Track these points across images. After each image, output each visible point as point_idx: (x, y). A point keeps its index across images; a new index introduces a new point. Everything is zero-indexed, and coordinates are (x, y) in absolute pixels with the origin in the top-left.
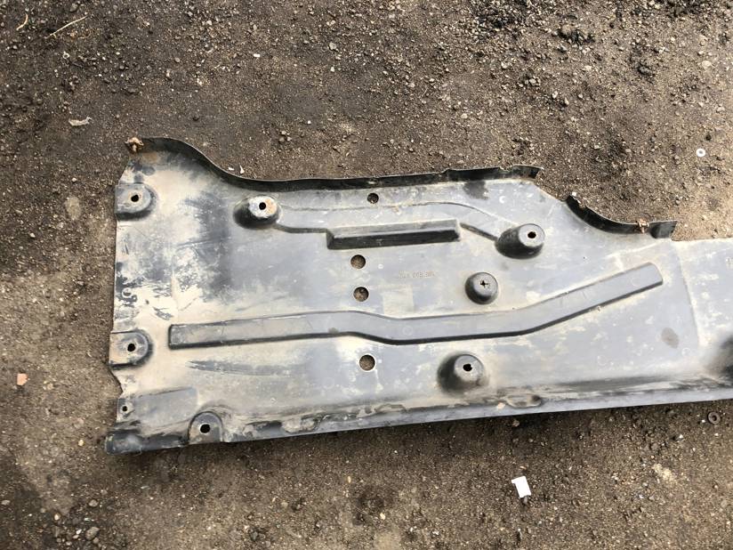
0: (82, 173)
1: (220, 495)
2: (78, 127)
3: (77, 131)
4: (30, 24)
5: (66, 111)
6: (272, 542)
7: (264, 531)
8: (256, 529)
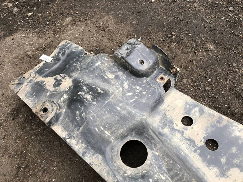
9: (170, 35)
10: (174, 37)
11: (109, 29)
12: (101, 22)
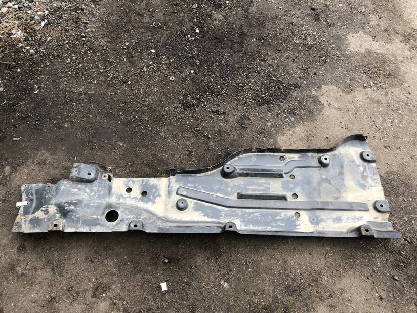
0: (14, 158)
1: (40, 283)
2: (16, 141)
3: (15, 142)
4: (6, 103)
5: (13, 135)
6: (57, 303)
7: (54, 298)
8: (51, 297)
9: (94, 147)
10: (97, 147)
11: (48, 161)
12: (38, 159)
